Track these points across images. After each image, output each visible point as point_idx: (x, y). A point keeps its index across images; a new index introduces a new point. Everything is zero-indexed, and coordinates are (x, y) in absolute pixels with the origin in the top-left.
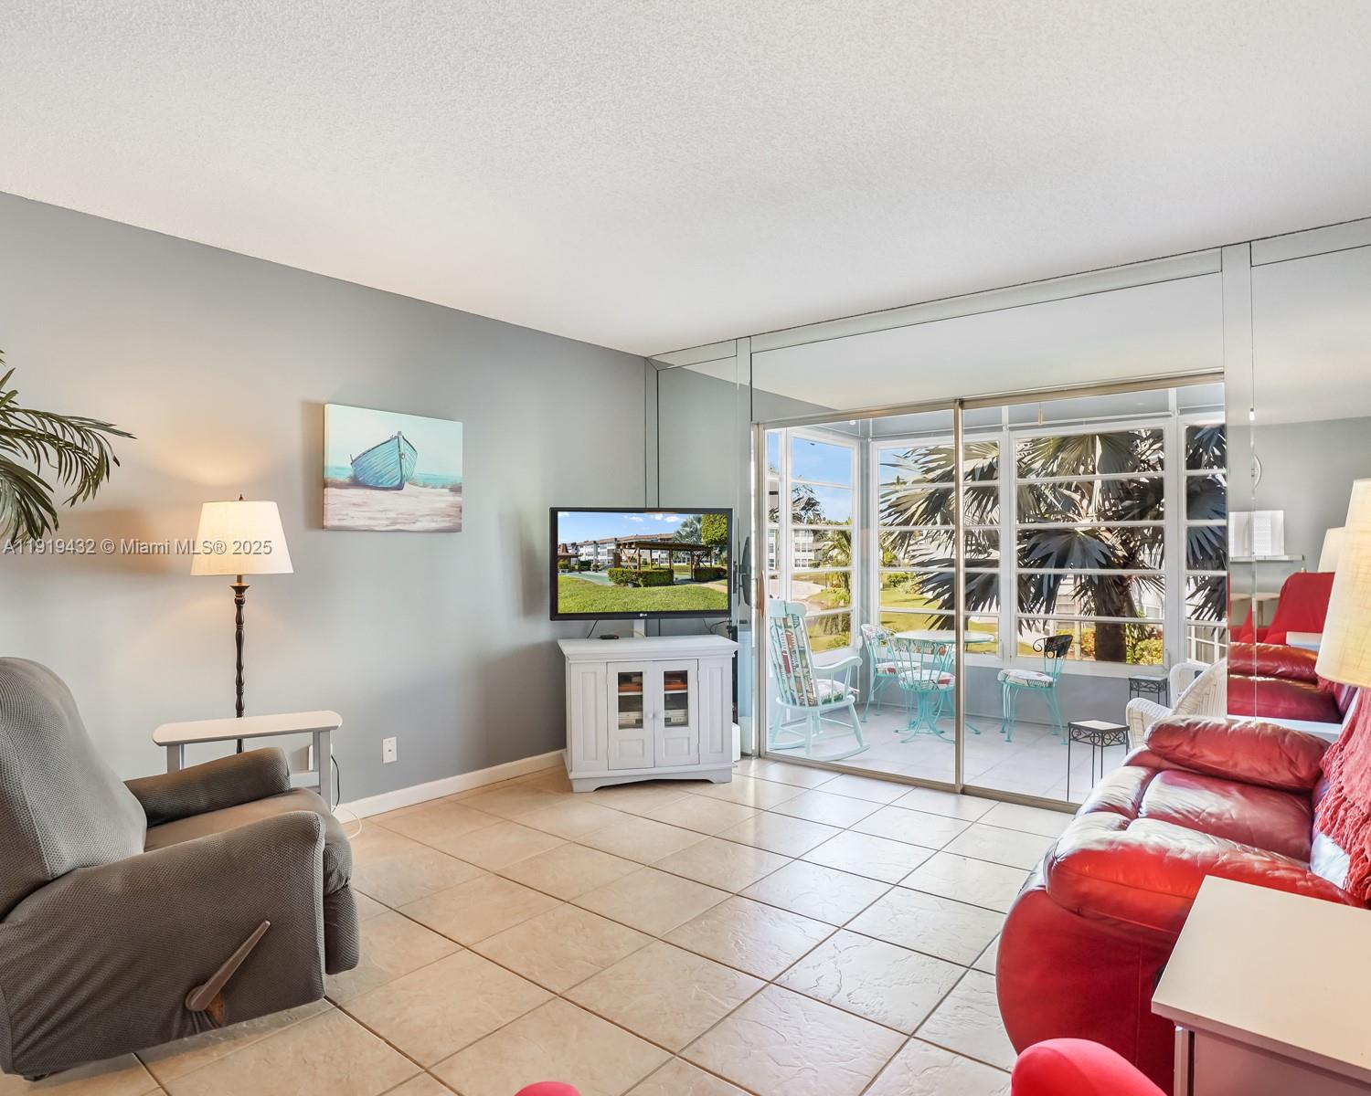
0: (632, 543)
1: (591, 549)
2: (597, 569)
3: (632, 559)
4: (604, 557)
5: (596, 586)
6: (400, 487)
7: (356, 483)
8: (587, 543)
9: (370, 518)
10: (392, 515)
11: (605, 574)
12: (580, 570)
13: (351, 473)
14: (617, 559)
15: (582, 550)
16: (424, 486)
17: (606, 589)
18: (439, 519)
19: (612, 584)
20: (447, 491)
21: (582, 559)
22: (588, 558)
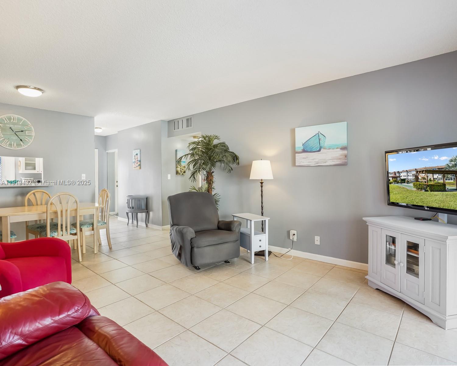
0: (423, 171)
1: (405, 174)
2: (408, 182)
3: (424, 178)
4: (411, 178)
5: (408, 190)
6: (319, 151)
7: (304, 151)
8: (403, 171)
9: (309, 162)
10: (317, 160)
11: (412, 185)
12: (401, 183)
13: (302, 148)
14: (417, 178)
15: (402, 174)
16: (329, 149)
17: (412, 191)
18: (336, 160)
19: (415, 189)
20: (339, 149)
21: (402, 178)
22: (404, 178)
